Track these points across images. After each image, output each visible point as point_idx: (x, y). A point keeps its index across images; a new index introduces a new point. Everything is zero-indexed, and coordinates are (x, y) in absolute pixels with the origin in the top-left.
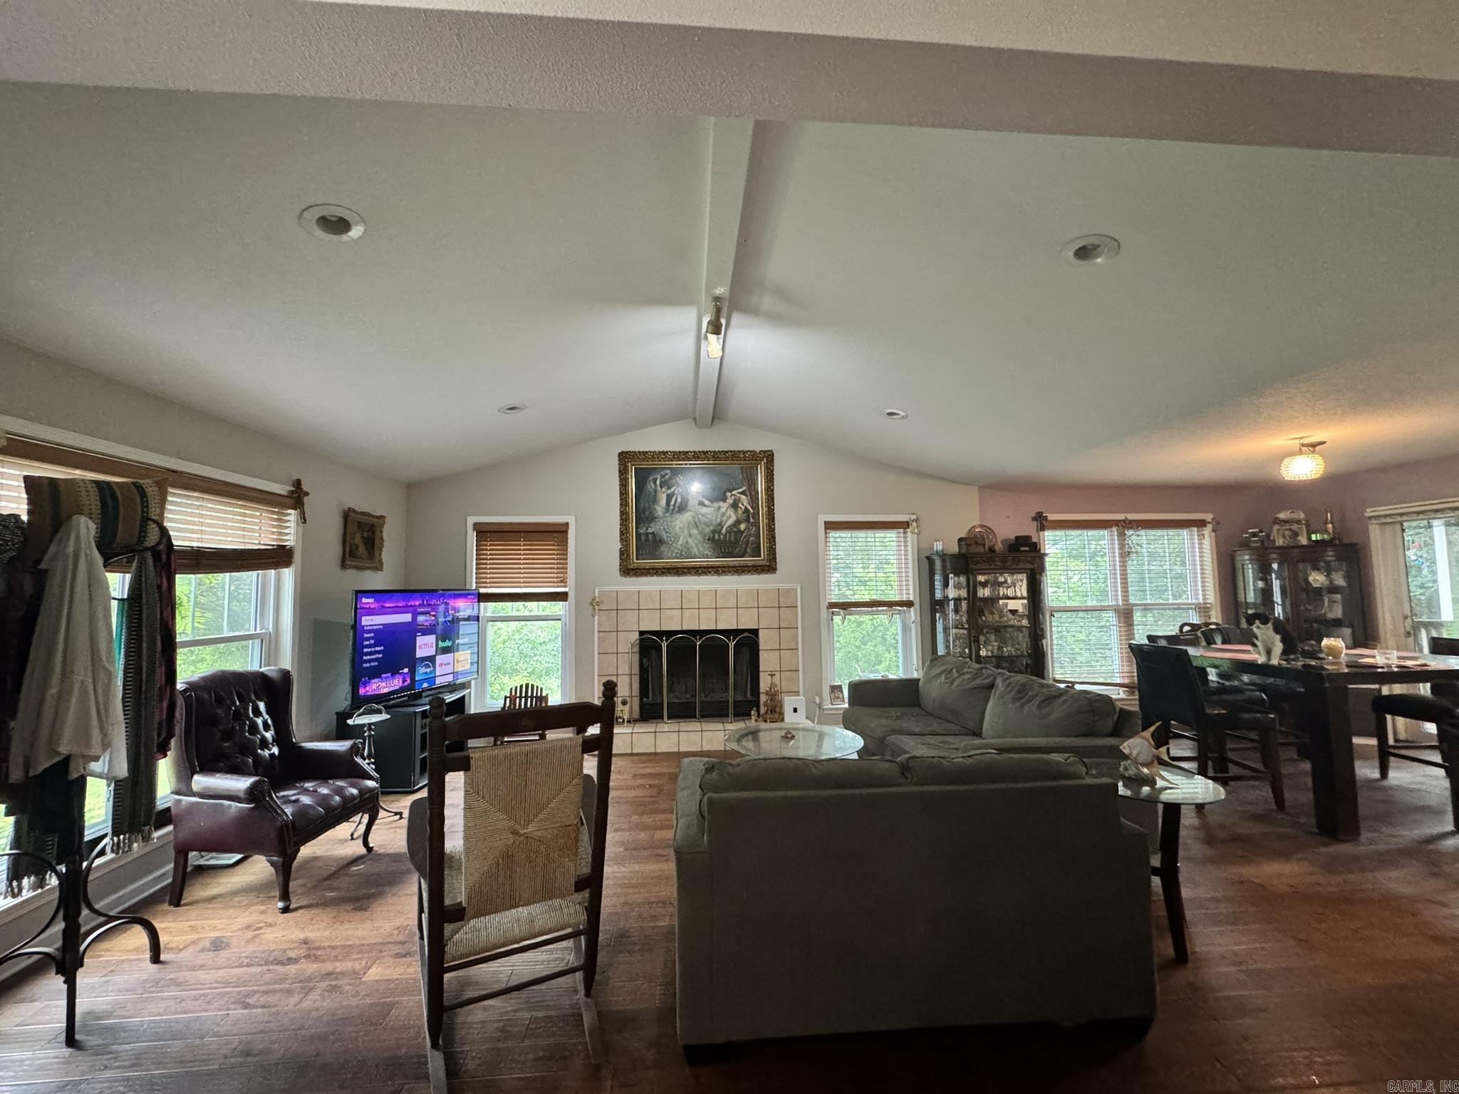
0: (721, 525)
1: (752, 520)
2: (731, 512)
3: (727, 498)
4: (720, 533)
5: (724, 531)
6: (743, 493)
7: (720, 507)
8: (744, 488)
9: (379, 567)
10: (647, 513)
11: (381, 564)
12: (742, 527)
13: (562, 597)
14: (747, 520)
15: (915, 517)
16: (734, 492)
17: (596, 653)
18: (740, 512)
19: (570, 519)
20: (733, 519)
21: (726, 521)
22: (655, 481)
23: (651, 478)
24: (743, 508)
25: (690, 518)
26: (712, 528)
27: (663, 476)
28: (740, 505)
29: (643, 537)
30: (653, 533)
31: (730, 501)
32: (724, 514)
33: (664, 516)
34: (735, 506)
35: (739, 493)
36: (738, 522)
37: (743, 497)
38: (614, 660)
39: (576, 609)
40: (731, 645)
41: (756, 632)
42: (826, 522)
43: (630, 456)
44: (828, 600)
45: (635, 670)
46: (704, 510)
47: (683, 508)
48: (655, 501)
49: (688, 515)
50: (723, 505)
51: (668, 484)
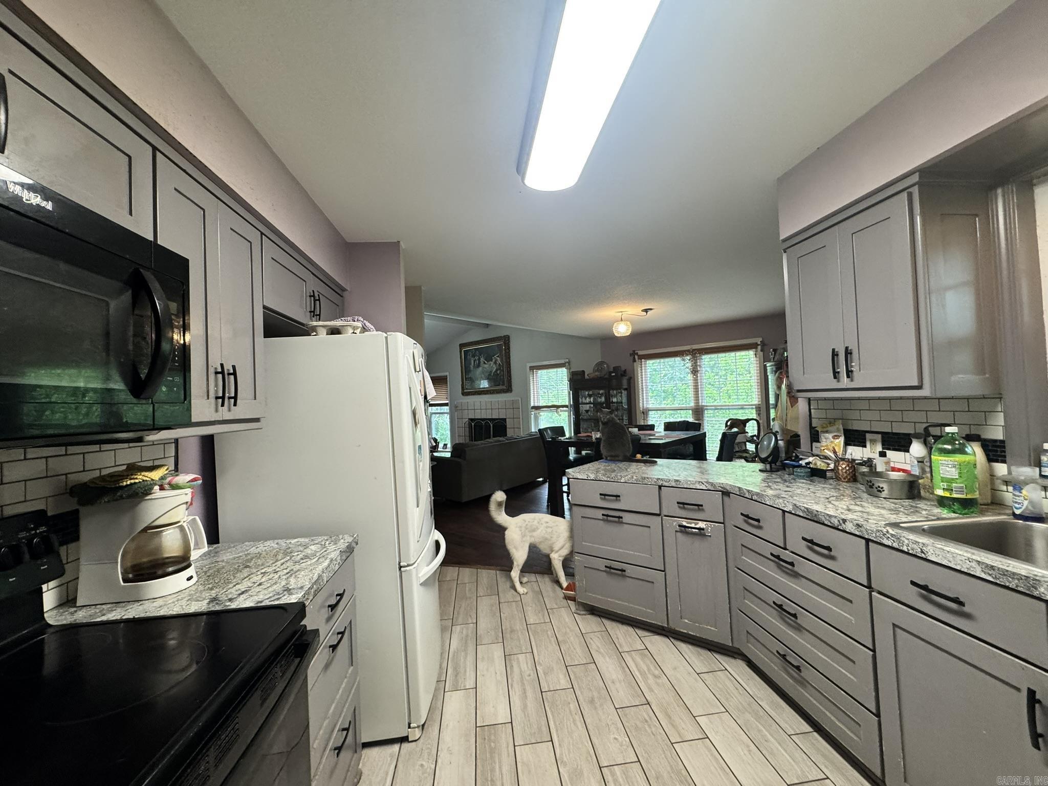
0: (491, 372)
2: (494, 366)
3: (492, 360)
5: (492, 374)
6: (498, 357)
7: (490, 364)
8: (498, 354)
12: (498, 372)
13: (446, 405)
14: (500, 369)
15: (567, 360)
16: (495, 357)
17: (456, 427)
18: (497, 365)
19: (447, 374)
20: (495, 368)
21: (493, 369)
22: (470, 355)
23: (468, 354)
25: (481, 370)
26: (488, 373)
27: (472, 353)
28: (497, 362)
30: (470, 377)
31: (494, 361)
32: (492, 367)
33: (473, 370)
34: (495, 363)
36: (497, 370)
38: (462, 430)
39: (450, 409)
40: (492, 425)
41: (505, 420)
42: (530, 367)
43: (462, 346)
44: (532, 405)
45: (467, 434)
46: (486, 366)
47: (479, 366)
48: (470, 364)
49: (481, 368)
50: (492, 363)
51: (474, 356)
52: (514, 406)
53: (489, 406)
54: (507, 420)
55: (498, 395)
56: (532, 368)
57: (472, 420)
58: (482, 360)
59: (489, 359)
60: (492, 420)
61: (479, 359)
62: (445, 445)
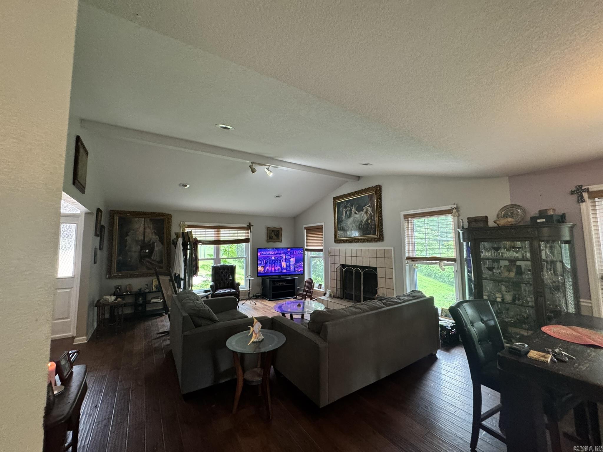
0: (362, 221)
1: (372, 218)
2: (365, 216)
3: (363, 210)
4: (362, 225)
5: (363, 224)
6: (369, 206)
7: (361, 214)
8: (370, 204)
9: (281, 241)
10: (340, 219)
11: (282, 241)
12: (369, 221)
13: (321, 250)
14: (371, 219)
15: (455, 206)
16: (366, 207)
17: (329, 271)
18: (368, 215)
19: (323, 224)
20: (366, 218)
21: (364, 219)
22: (342, 206)
23: (341, 206)
24: (369, 213)
25: (352, 220)
26: (359, 223)
27: (344, 204)
28: (368, 212)
29: (340, 228)
30: (342, 227)
31: (365, 211)
32: (363, 217)
33: (345, 220)
34: (366, 213)
35: (368, 207)
36: (367, 220)
37: (369, 208)
38: (334, 274)
39: (325, 255)
40: (362, 273)
41: (375, 269)
42: (405, 216)
43: (335, 199)
44: (407, 255)
45: (339, 278)
46: (357, 216)
47: (350, 216)
48: (342, 214)
49: (352, 219)
50: (363, 213)
51: (346, 207)
52: (386, 255)
53: (359, 254)
54: (378, 268)
55: (368, 244)
56: (407, 217)
57: (343, 266)
58: (353, 210)
59: (360, 209)
60: (361, 267)
61: (351, 210)
62: (320, 285)
